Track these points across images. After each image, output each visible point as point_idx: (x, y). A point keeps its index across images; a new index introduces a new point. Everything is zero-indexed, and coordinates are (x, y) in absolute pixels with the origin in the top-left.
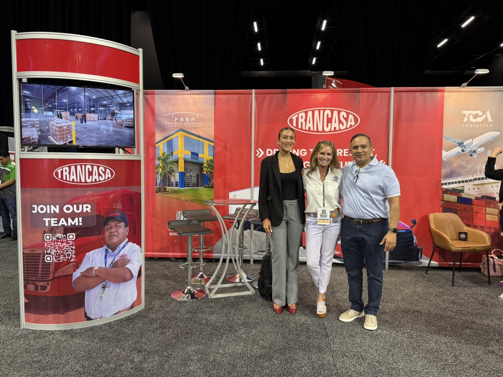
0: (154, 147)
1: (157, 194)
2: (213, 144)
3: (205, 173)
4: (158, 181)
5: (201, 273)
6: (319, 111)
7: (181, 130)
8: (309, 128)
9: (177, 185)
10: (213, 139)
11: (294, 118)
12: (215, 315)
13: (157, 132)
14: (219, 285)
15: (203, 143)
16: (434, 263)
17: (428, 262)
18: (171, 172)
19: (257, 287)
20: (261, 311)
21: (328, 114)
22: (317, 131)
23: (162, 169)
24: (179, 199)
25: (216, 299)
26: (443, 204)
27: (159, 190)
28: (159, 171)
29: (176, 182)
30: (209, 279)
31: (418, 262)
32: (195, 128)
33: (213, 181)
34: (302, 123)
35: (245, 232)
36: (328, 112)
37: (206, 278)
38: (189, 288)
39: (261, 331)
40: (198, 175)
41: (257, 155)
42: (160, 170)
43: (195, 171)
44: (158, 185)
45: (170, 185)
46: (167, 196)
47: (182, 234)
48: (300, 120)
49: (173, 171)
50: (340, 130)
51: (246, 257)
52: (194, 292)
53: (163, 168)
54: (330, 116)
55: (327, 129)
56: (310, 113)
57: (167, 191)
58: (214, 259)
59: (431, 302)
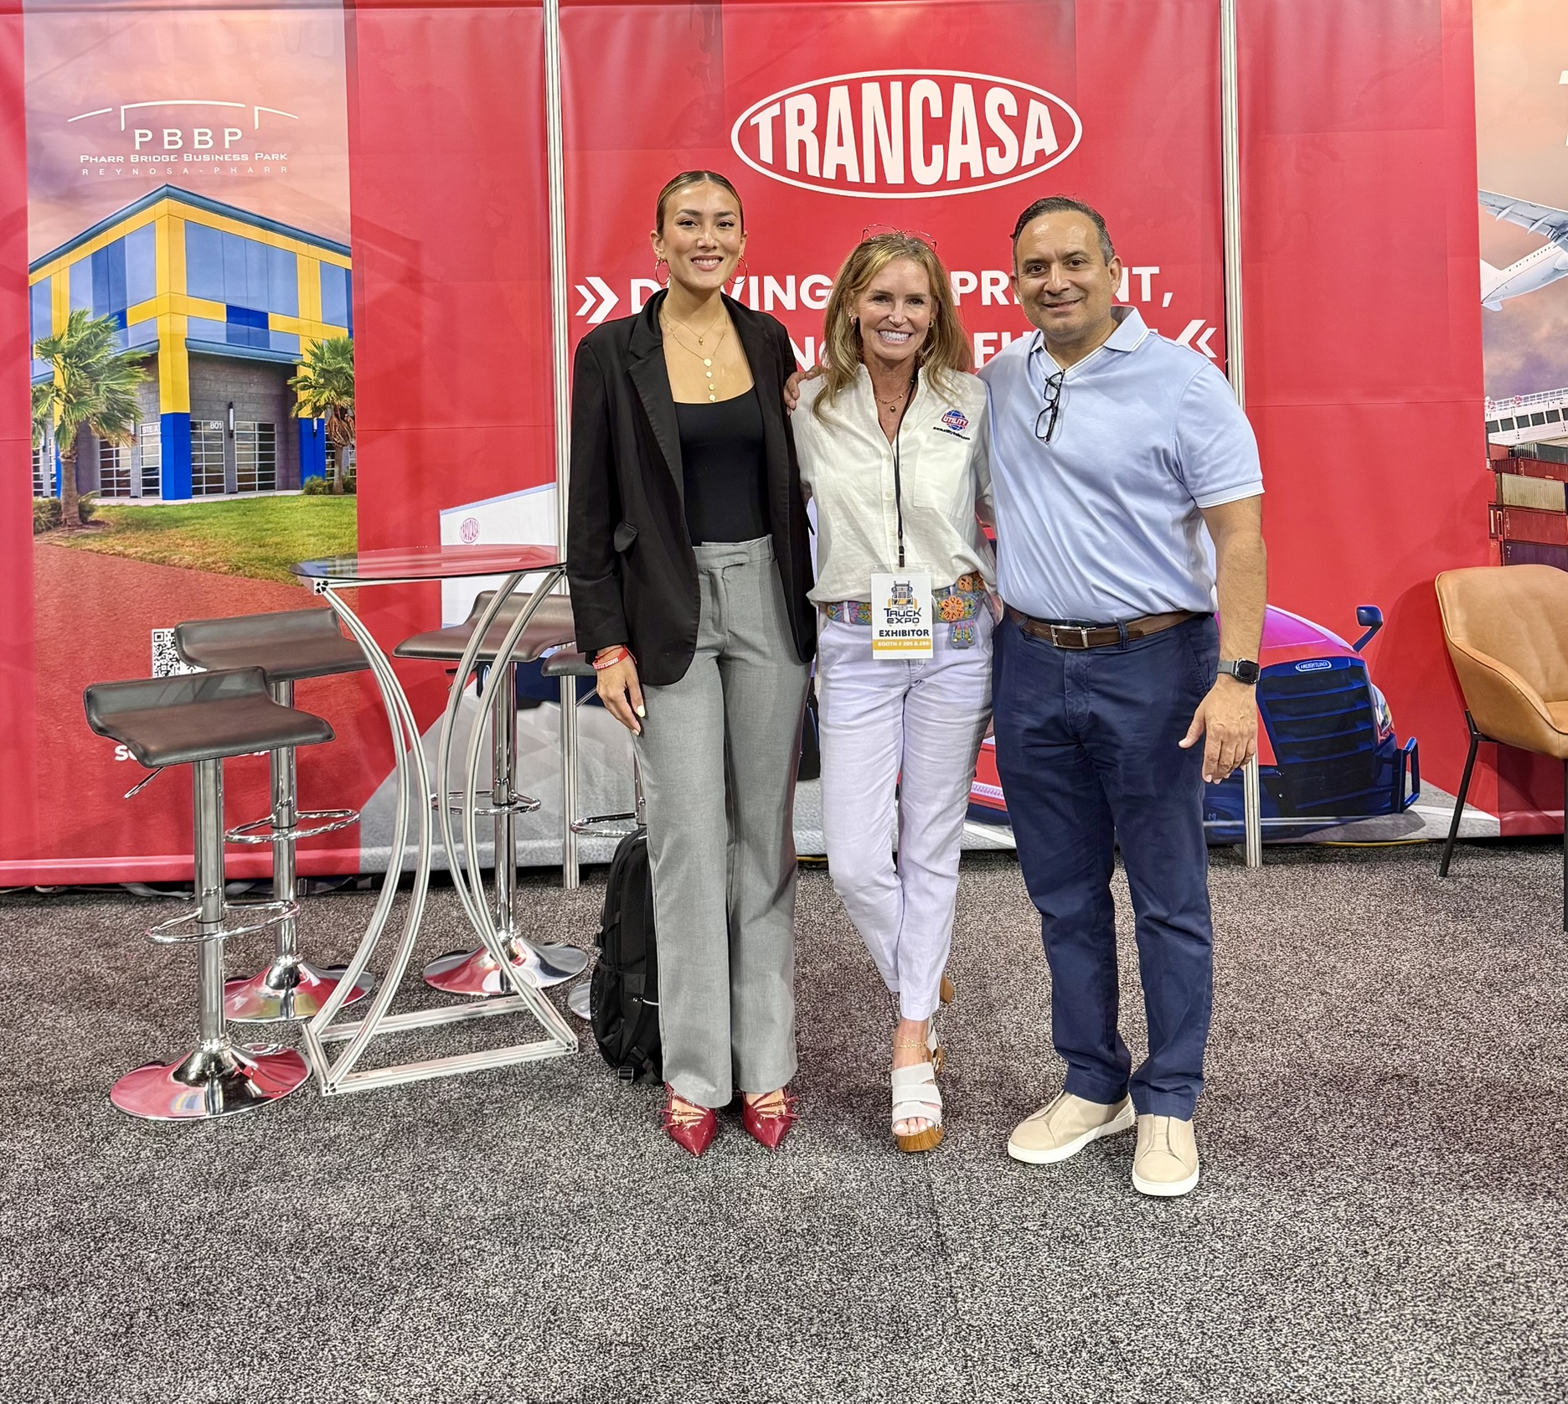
0: (21, 287)
1: (39, 541)
2: (346, 262)
3: (305, 413)
4: (47, 469)
5: (287, 961)
6: (885, 84)
7: (168, 195)
8: (841, 169)
9: (150, 487)
10: (345, 238)
11: (764, 121)
12: (351, 1189)
13: (34, 208)
14: (380, 1022)
15: (291, 258)
16: (1480, 821)
17: (1451, 813)
18: (117, 415)
19: (588, 1016)
20: (601, 1145)
21: (926, 102)
22: (881, 183)
23: (68, 401)
24: (162, 561)
25: (363, 1096)
26: (1500, 524)
27: (56, 519)
28: (48, 414)
29: (146, 471)
30: (329, 985)
31: (1399, 819)
32: (242, 181)
33: (349, 457)
34: (802, 145)
35: (525, 717)
36: (926, 89)
37: (315, 982)
38: (212, 1046)
39: (596, 1257)
40: (270, 427)
41: (582, 312)
42: (58, 409)
43: (250, 407)
44: (47, 490)
45: (115, 485)
46: (94, 545)
47: (159, 754)
48: (794, 133)
49: (128, 411)
50: (989, 176)
51: (543, 850)
52: (242, 1066)
53: (74, 399)
54: (936, 111)
55: (926, 175)
56: (839, 99)
57: (96, 523)
58: (365, 876)
59: (1463, 1024)
